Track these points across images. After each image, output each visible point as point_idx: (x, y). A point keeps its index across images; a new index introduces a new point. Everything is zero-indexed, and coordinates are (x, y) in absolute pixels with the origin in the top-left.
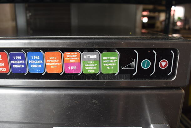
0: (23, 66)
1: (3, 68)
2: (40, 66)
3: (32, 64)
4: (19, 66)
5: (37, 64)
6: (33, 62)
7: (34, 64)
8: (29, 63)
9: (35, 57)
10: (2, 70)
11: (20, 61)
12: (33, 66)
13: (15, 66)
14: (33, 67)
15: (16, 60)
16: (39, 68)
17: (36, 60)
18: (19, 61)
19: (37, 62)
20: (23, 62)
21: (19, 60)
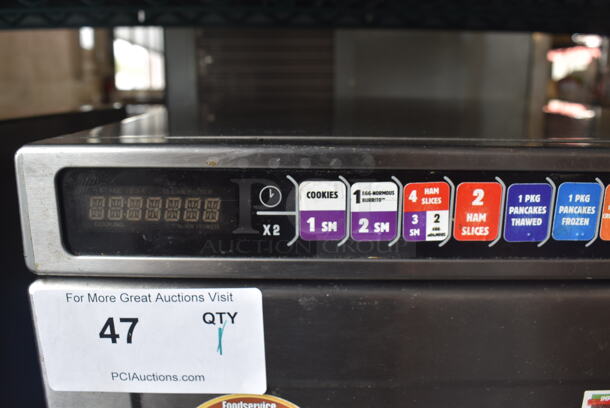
0: (539, 222)
1: (481, 228)
2: (587, 222)
3: (565, 215)
4: (528, 222)
5: (580, 215)
6: (572, 210)
7: (572, 216)
8: (558, 214)
9: (578, 197)
10: (478, 234)
11: (535, 208)
12: (567, 221)
13: (517, 222)
14: (568, 223)
15: (524, 204)
16: (581, 228)
17: (579, 204)
18: (531, 208)
19: (580, 211)
20: (542, 210)
21: (534, 204)
